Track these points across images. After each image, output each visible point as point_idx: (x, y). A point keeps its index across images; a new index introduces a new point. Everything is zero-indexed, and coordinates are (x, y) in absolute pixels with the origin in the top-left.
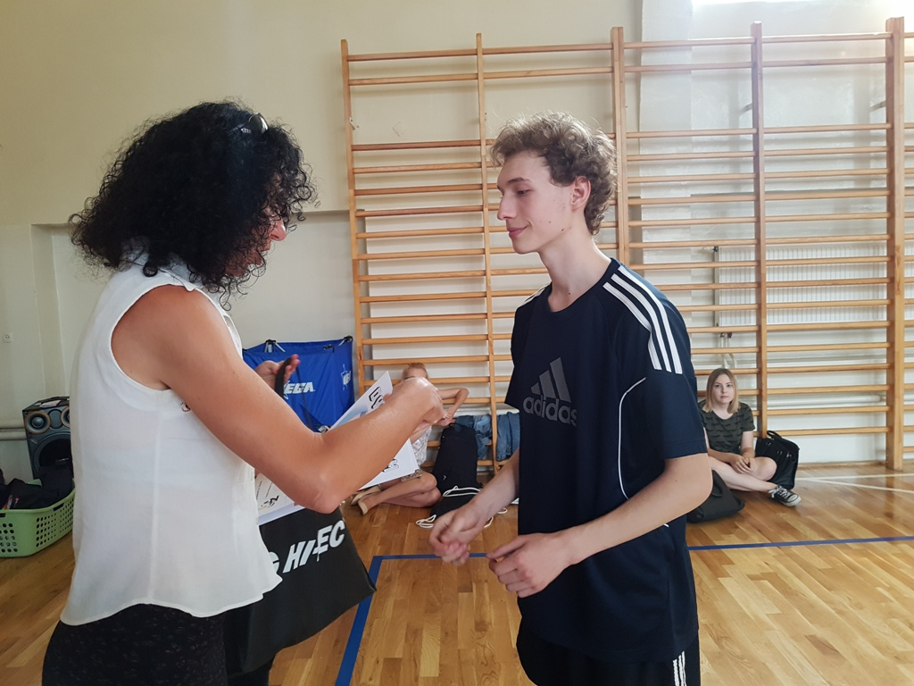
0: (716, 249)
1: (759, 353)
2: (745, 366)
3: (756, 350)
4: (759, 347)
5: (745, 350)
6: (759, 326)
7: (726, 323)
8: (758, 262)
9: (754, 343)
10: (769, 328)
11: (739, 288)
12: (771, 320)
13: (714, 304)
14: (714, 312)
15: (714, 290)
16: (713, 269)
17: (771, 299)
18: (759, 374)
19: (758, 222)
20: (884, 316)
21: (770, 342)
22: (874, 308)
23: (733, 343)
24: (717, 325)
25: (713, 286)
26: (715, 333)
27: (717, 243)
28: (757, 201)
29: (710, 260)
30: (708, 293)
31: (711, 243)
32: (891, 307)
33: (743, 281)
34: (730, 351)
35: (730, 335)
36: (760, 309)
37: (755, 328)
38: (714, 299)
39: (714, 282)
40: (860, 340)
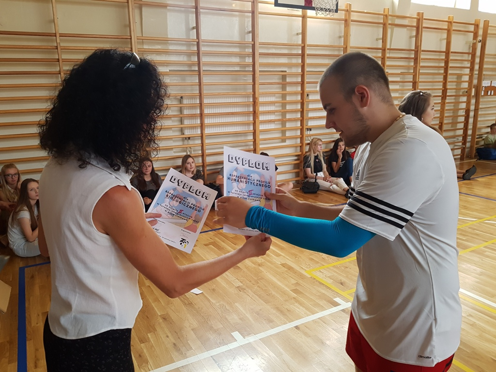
0: (182, 98)
1: (202, 146)
2: (196, 152)
3: (201, 145)
4: (202, 143)
5: (196, 146)
6: (202, 133)
7: (187, 133)
8: (201, 104)
9: (200, 142)
10: (206, 135)
11: (193, 116)
12: (207, 131)
13: (182, 124)
14: (182, 128)
15: (181, 117)
16: (181, 107)
17: (207, 121)
18: (203, 156)
19: (200, 85)
20: (251, 128)
21: (207, 141)
22: (248, 124)
23: (191, 142)
24: (184, 134)
25: (181, 116)
26: (183, 138)
27: (182, 95)
28: (199, 75)
29: (179, 103)
30: (179, 119)
31: (179, 95)
32: (254, 124)
33: (194, 113)
34: (190, 146)
35: (189, 138)
36: (202, 126)
37: (200, 135)
38: (181, 122)
39: (181, 114)
40: (242, 138)
